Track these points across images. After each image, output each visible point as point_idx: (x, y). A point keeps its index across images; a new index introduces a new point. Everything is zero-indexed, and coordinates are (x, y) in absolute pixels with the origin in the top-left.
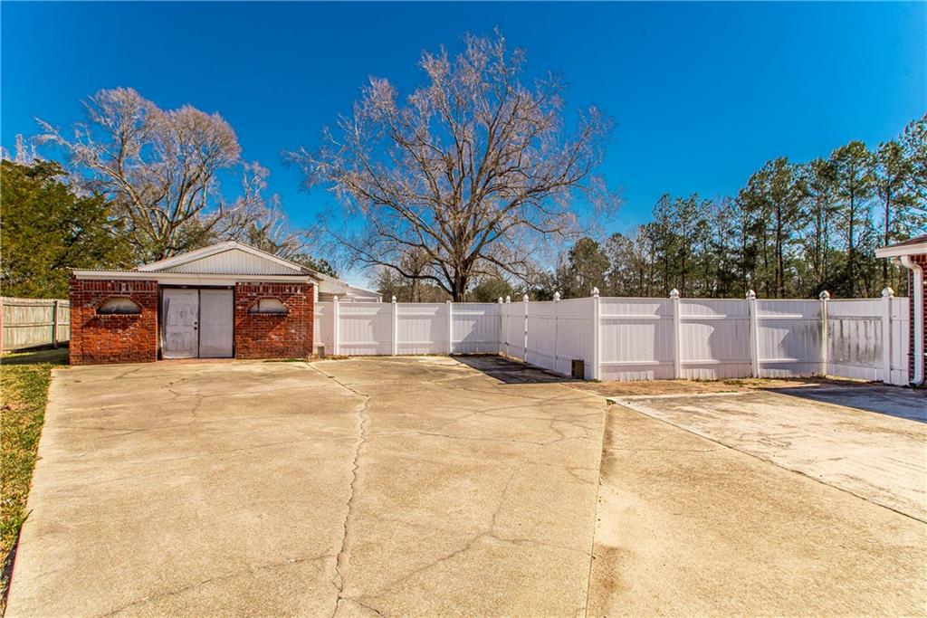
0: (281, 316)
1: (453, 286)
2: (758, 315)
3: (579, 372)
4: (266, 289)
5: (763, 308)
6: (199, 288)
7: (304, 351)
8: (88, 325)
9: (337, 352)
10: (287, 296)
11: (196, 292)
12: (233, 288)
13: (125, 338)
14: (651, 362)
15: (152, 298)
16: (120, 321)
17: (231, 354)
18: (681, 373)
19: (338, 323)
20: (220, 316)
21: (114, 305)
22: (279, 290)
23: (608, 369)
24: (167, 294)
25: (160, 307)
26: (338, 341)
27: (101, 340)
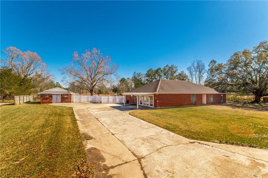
0: (67, 98)
1: (91, 91)
2: (117, 97)
3: (101, 103)
4: (65, 95)
5: (118, 97)
6: (57, 95)
7: (70, 102)
8: (43, 99)
9: (74, 102)
10: (68, 95)
11: (56, 95)
12: (61, 95)
13: (48, 101)
14: (107, 102)
15: (51, 96)
16: (47, 99)
17: (61, 102)
18: (110, 103)
19: (74, 98)
20: (59, 98)
21: (46, 97)
22: (67, 95)
23: (103, 102)
24: (52, 95)
25: (52, 97)
26: (74, 101)
27: (44, 101)
